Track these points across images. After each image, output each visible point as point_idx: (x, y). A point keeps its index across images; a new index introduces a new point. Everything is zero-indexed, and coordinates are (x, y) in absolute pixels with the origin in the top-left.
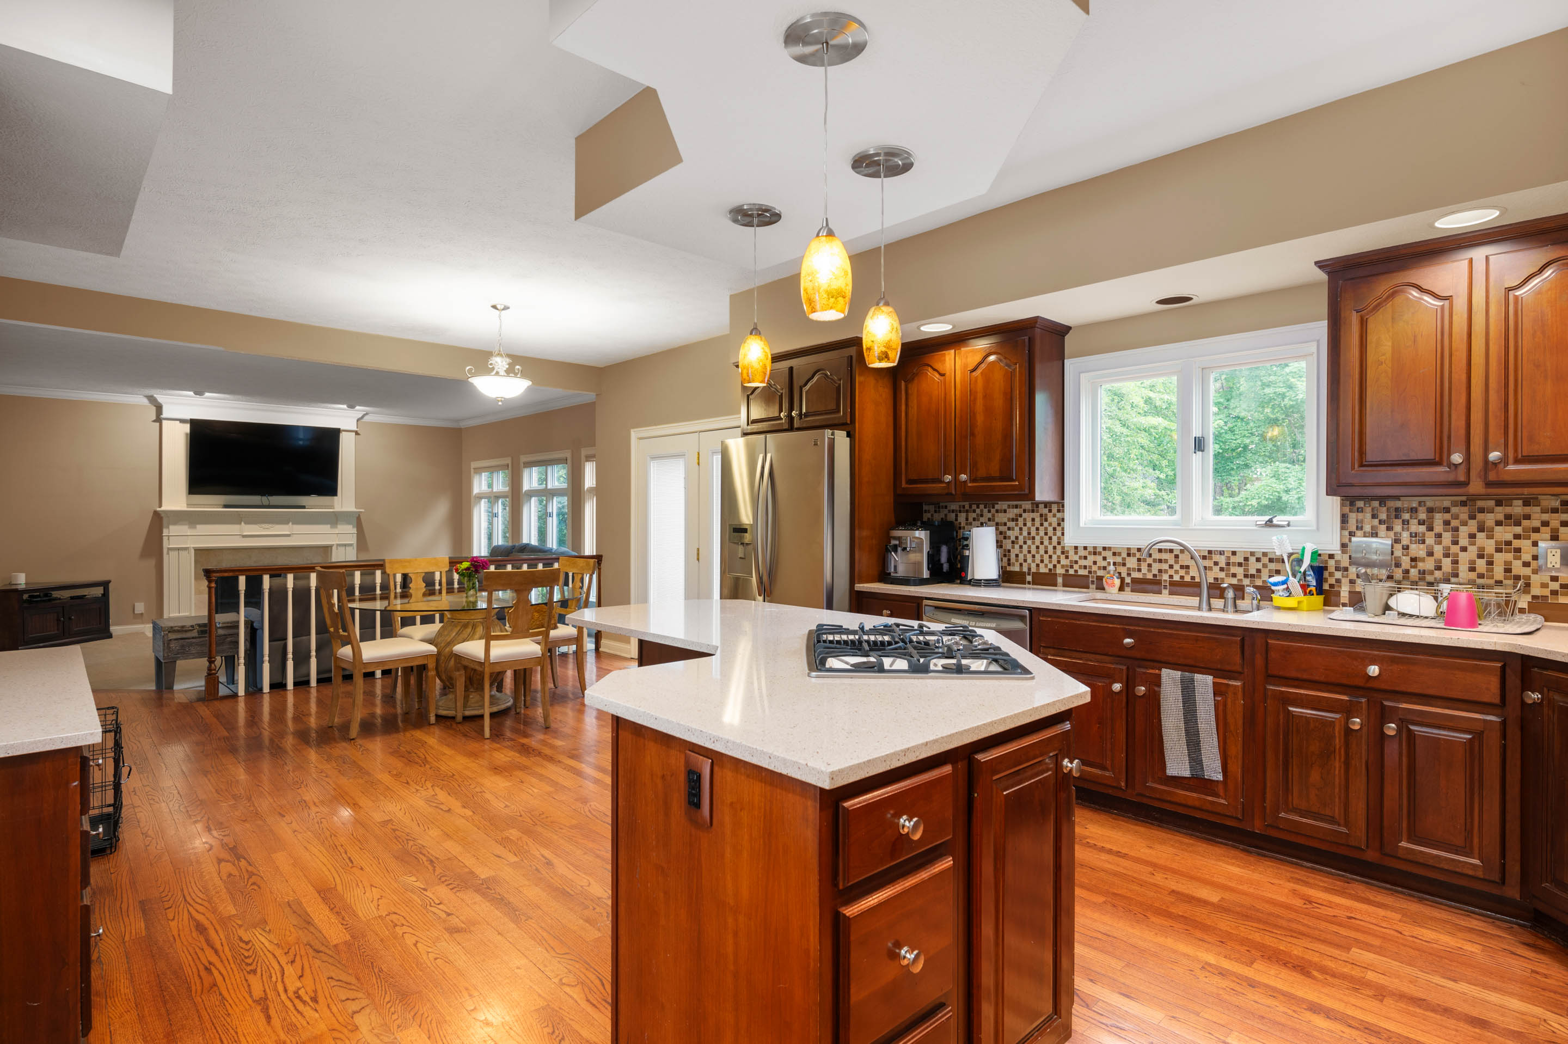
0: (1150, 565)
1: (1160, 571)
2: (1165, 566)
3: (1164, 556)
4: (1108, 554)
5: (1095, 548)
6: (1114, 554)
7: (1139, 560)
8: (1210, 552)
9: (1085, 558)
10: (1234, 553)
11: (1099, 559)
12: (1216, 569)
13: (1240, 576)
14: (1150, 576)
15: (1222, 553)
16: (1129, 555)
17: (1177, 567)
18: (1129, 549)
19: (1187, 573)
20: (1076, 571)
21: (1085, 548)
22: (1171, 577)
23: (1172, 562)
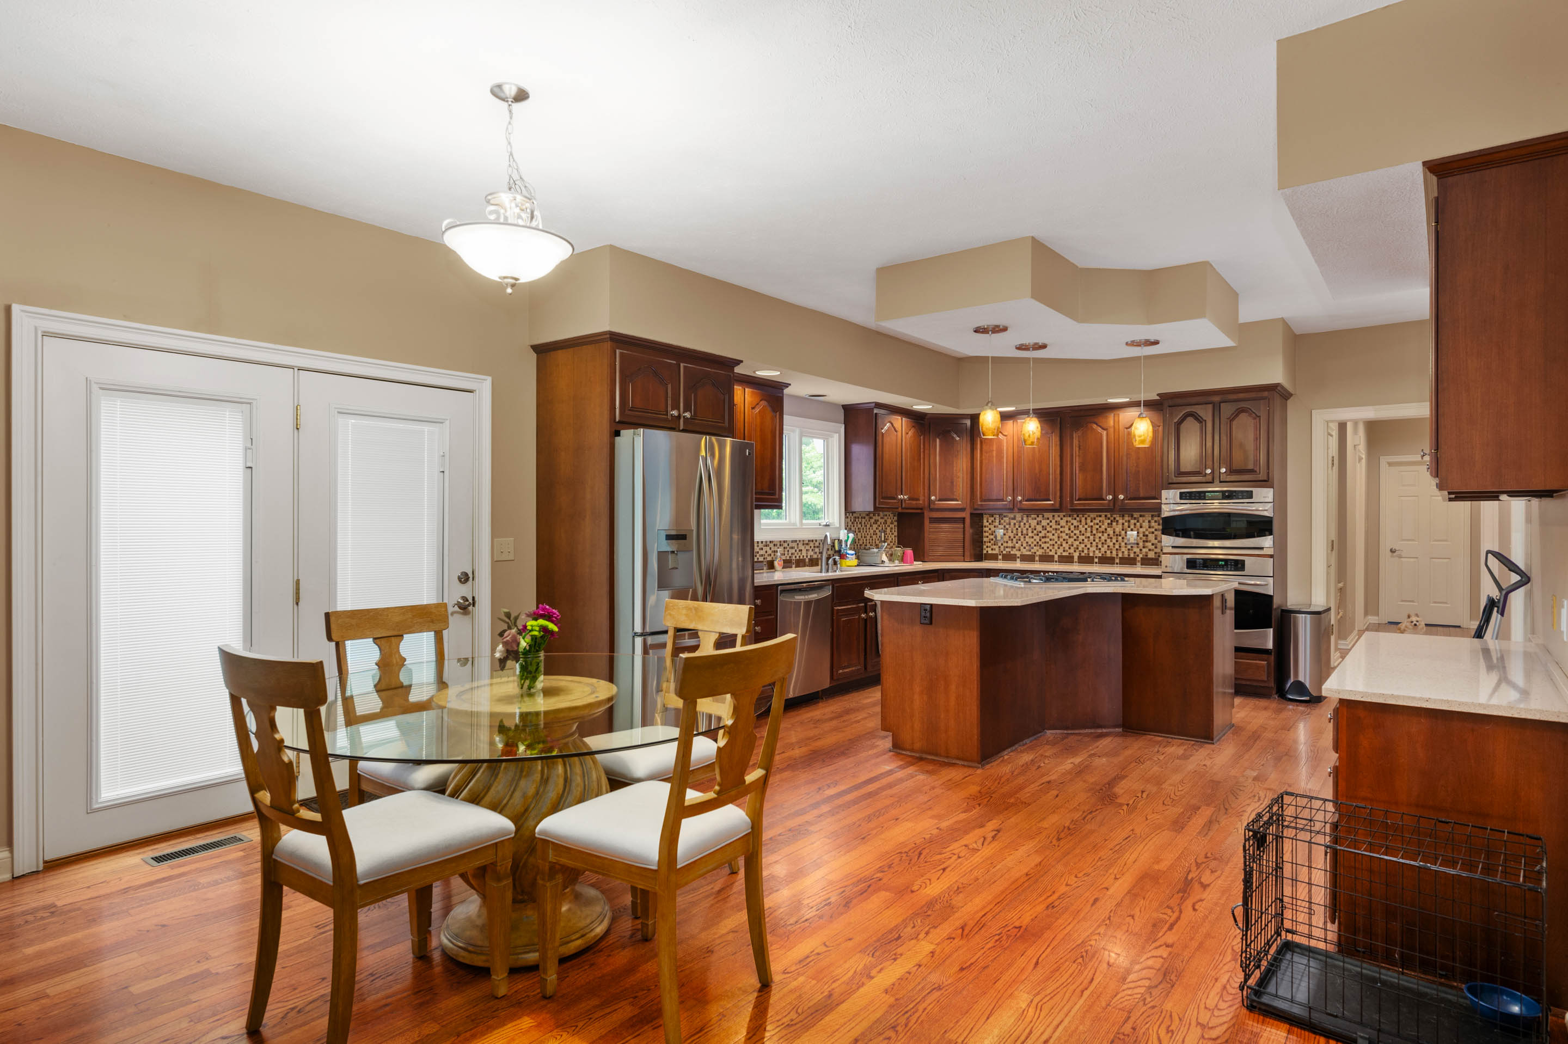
0: (788, 551)
1: (792, 554)
2: (793, 551)
3: (794, 545)
4: (772, 545)
5: (766, 542)
6: (774, 545)
7: (784, 548)
8: (809, 541)
9: (762, 549)
10: (816, 541)
11: (768, 549)
12: (811, 550)
13: (818, 553)
14: (788, 558)
15: (813, 541)
16: (780, 545)
17: (797, 551)
18: (780, 542)
19: (801, 554)
20: (758, 559)
21: (762, 542)
22: (796, 557)
23: (796, 548)
